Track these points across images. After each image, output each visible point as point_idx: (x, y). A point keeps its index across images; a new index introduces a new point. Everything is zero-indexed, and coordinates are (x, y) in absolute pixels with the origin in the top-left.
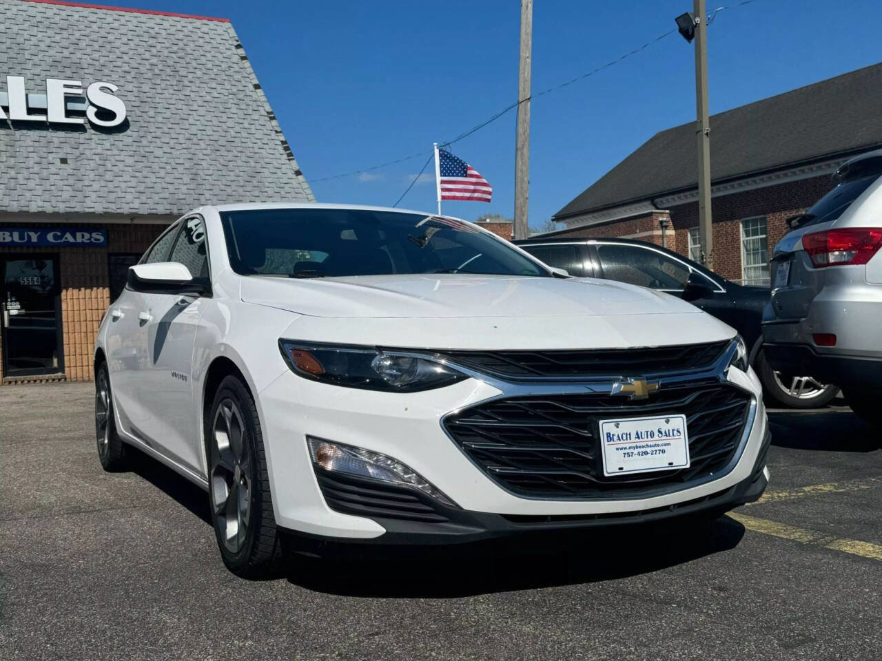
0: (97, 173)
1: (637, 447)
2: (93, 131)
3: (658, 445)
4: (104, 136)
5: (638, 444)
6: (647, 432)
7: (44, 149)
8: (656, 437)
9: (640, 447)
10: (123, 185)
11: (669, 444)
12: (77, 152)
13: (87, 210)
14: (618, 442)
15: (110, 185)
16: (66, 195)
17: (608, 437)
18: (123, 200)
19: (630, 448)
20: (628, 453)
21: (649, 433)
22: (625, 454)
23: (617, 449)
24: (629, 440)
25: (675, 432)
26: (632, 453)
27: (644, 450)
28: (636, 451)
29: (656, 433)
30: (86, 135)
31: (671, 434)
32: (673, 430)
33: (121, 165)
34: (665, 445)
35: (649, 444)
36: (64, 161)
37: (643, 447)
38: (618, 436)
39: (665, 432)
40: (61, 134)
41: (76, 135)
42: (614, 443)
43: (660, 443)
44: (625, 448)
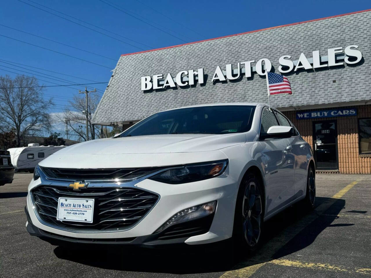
0: (348, 84)
1: (73, 210)
2: (348, 67)
3: (82, 211)
4: (352, 68)
5: (74, 209)
6: (78, 205)
7: (327, 78)
8: (81, 207)
9: (74, 211)
10: (359, 88)
11: (86, 211)
12: (340, 77)
13: (342, 101)
14: (66, 207)
15: (354, 89)
16: (334, 96)
17: (61, 204)
18: (359, 95)
19: (70, 210)
20: (69, 212)
21: (79, 205)
22: (67, 212)
23: (65, 210)
24: (70, 207)
25: (90, 206)
26: (71, 213)
27: (76, 212)
28: (72, 212)
29: (82, 206)
30: (345, 69)
31: (88, 207)
32: (89, 206)
33: (359, 80)
34: (85, 211)
35: (78, 210)
36: (334, 81)
37: (75, 211)
38: (66, 205)
39: (86, 206)
40: (334, 70)
41: (340, 70)
42: (64, 207)
43: (83, 210)
44: (68, 210)
